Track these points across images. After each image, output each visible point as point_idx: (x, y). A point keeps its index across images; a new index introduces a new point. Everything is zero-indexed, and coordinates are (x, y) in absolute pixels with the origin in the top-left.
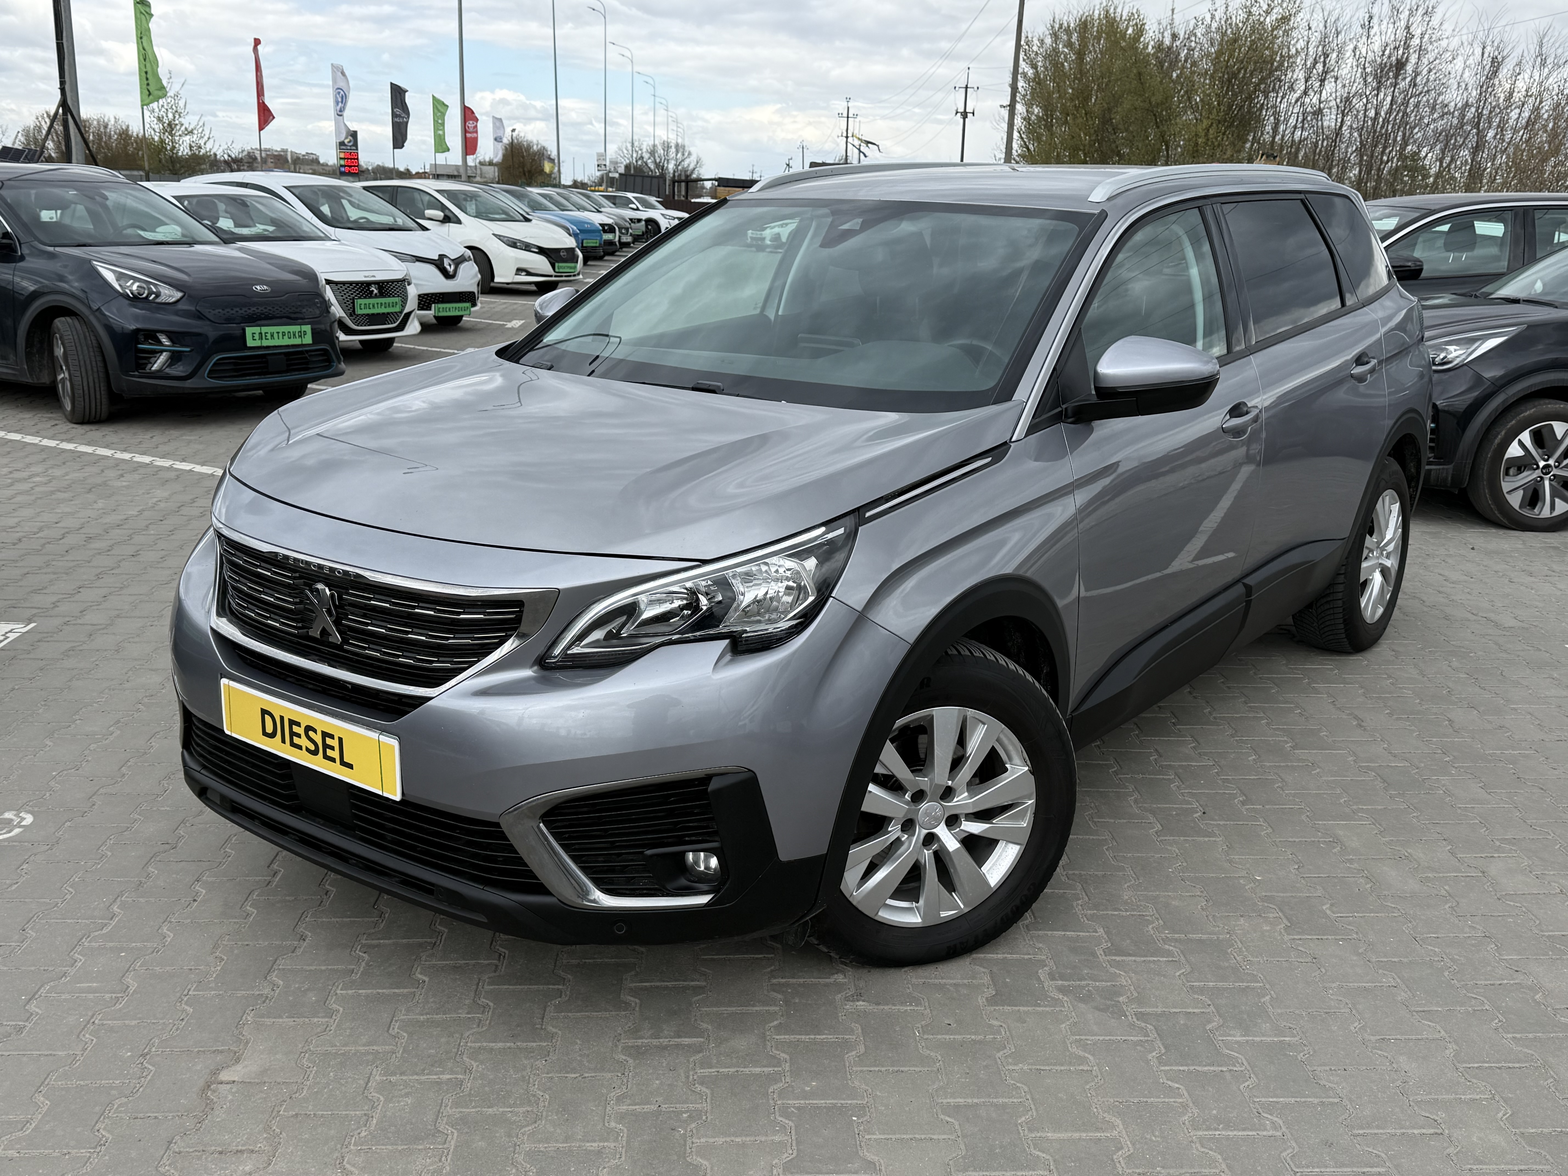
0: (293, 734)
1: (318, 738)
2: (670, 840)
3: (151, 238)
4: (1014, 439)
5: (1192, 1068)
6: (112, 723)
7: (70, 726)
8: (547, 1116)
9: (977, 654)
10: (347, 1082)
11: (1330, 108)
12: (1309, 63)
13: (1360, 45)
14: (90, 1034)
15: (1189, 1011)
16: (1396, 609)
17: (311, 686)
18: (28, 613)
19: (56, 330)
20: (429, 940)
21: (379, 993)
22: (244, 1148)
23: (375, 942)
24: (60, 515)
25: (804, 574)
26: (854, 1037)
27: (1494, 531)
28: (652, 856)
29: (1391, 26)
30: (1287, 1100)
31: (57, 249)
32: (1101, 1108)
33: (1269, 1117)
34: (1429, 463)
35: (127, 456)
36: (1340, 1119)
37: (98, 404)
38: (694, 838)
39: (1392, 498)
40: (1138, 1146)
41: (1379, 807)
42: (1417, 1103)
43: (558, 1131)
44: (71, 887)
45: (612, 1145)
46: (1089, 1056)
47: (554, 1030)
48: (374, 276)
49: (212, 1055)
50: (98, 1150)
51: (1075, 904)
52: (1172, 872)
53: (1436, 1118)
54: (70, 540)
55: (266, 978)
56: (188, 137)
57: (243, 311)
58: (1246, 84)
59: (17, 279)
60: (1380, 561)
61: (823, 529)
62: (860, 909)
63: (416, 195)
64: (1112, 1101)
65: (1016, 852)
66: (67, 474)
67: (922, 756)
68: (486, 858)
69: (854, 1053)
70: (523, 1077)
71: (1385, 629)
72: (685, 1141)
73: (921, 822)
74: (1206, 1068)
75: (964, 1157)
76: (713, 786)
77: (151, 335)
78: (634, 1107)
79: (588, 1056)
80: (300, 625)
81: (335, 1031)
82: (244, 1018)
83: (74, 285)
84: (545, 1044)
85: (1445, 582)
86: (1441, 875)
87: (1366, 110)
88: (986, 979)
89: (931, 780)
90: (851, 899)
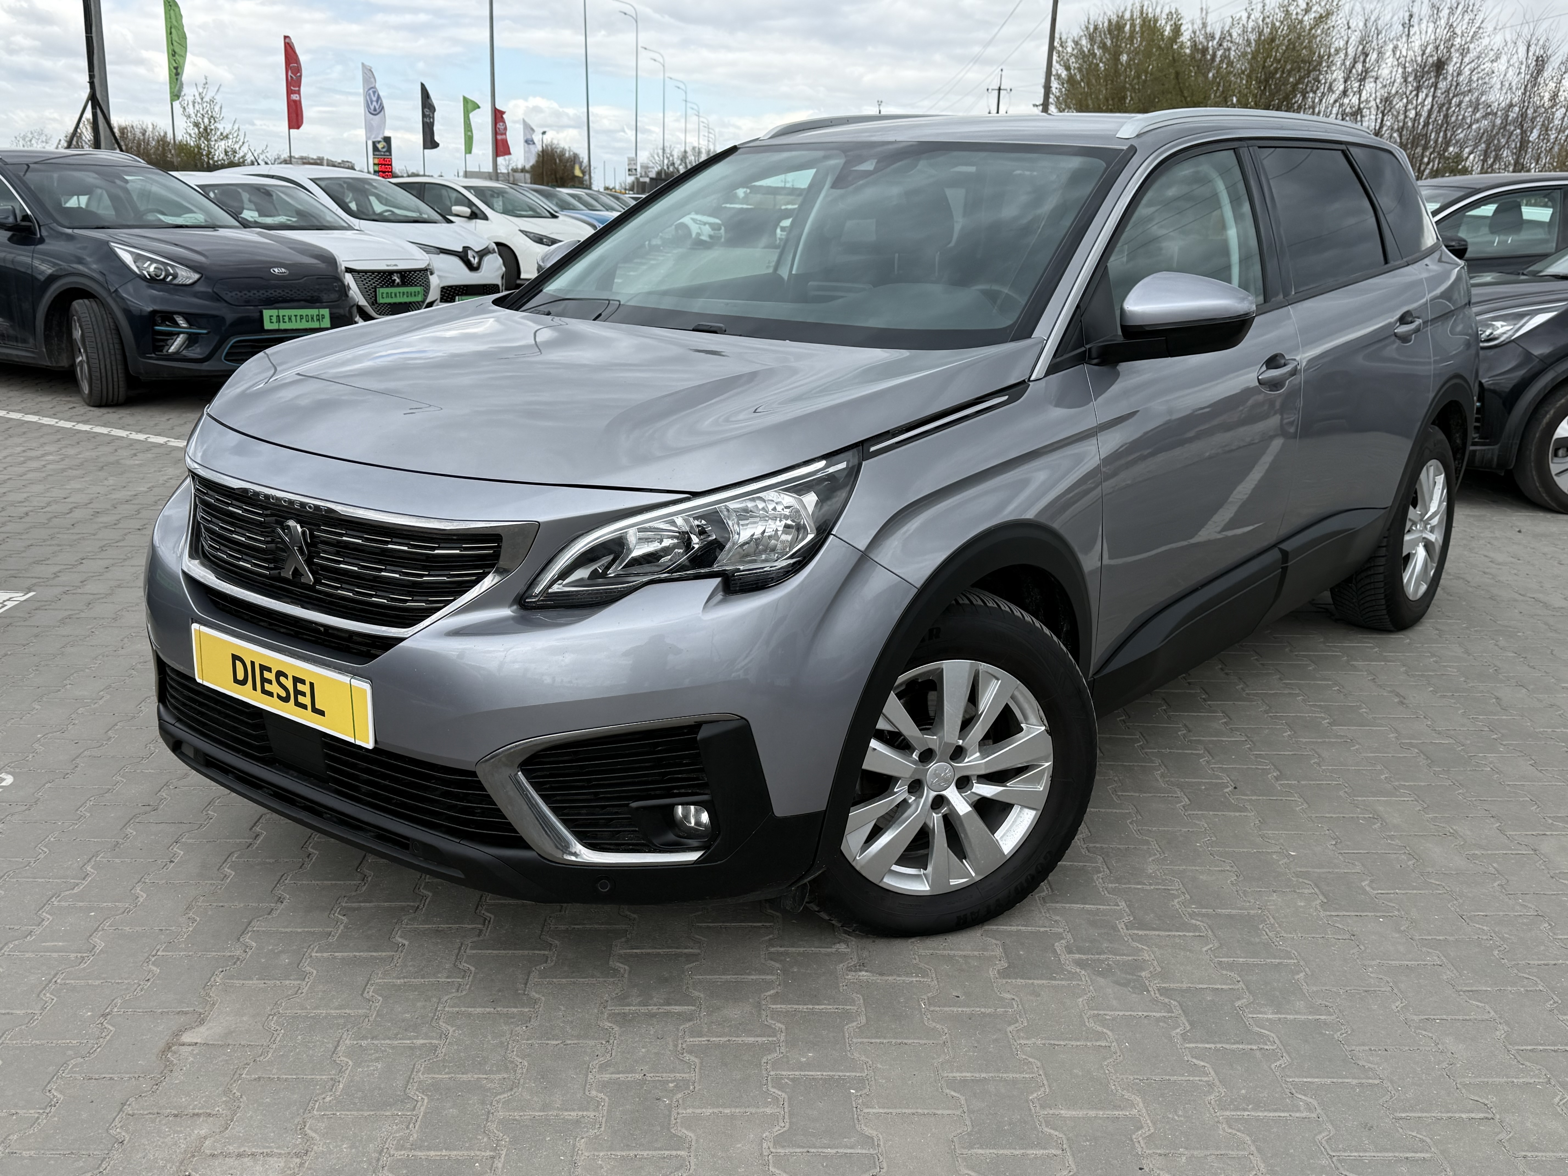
0: (264, 680)
1: (289, 684)
2: (658, 792)
3: (170, 222)
4: (1033, 378)
5: (1219, 1046)
6: (102, 688)
7: (59, 690)
8: (524, 1084)
9: (991, 604)
10: (314, 1046)
11: (1369, 108)
12: (1348, 63)
13: (1400, 46)
14: (51, 994)
15: (1216, 987)
16: (1439, 589)
17: (282, 630)
18: (29, 582)
19: (74, 313)
20: (412, 904)
21: (355, 956)
22: (201, 1111)
23: (355, 905)
24: (69, 491)
25: (803, 513)
26: (856, 1008)
27: (1541, 514)
28: (638, 809)
29: (1431, 25)
30: (1323, 1081)
31: (76, 231)
32: (1120, 1085)
33: (1303, 1097)
34: (1474, 444)
35: (141, 437)
36: (1381, 1102)
37: (116, 387)
38: (683, 791)
39: (1437, 469)
40: (1159, 1126)
41: (1423, 784)
42: (1465, 1085)
43: (535, 1099)
44: (45, 847)
45: (592, 1114)
46: (1108, 1032)
47: (537, 996)
48: (396, 265)
49: (176, 1016)
50: (47, 1111)
51: (1095, 877)
52: (1200, 847)
53: (1486, 1102)
54: (78, 514)
55: (239, 939)
56: (223, 142)
57: (263, 294)
58: (1283, 84)
59: (36, 263)
60: (1424, 535)
61: (823, 463)
62: (864, 874)
63: (444, 192)
64: (1132, 1078)
65: (1032, 817)
66: (80, 453)
67: (932, 714)
68: (464, 811)
69: (855, 1024)
70: (502, 1043)
71: (1428, 607)
72: (670, 1112)
73: (929, 783)
74: (1235, 1046)
75: (969, 1134)
76: (702, 734)
77: (168, 317)
78: (618, 1076)
79: (572, 1022)
80: (272, 566)
81: (307, 994)
82: (212, 979)
83: (93, 267)
84: (526, 1010)
85: (1491, 564)
86: (1489, 852)
87: (1406, 111)
88: (999, 952)
89: (941, 739)
90: (854, 864)
